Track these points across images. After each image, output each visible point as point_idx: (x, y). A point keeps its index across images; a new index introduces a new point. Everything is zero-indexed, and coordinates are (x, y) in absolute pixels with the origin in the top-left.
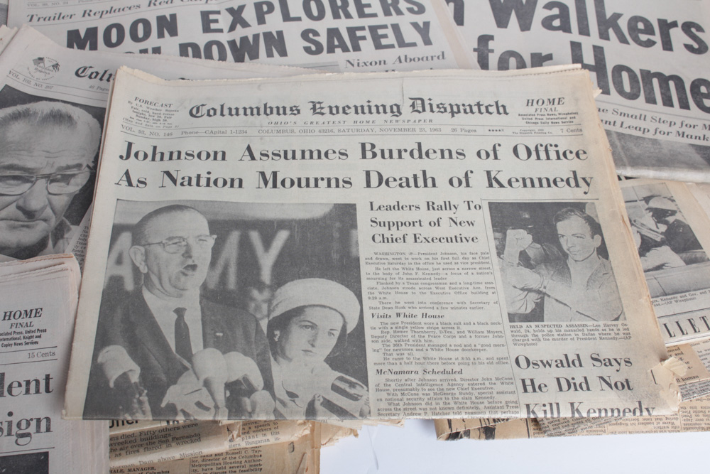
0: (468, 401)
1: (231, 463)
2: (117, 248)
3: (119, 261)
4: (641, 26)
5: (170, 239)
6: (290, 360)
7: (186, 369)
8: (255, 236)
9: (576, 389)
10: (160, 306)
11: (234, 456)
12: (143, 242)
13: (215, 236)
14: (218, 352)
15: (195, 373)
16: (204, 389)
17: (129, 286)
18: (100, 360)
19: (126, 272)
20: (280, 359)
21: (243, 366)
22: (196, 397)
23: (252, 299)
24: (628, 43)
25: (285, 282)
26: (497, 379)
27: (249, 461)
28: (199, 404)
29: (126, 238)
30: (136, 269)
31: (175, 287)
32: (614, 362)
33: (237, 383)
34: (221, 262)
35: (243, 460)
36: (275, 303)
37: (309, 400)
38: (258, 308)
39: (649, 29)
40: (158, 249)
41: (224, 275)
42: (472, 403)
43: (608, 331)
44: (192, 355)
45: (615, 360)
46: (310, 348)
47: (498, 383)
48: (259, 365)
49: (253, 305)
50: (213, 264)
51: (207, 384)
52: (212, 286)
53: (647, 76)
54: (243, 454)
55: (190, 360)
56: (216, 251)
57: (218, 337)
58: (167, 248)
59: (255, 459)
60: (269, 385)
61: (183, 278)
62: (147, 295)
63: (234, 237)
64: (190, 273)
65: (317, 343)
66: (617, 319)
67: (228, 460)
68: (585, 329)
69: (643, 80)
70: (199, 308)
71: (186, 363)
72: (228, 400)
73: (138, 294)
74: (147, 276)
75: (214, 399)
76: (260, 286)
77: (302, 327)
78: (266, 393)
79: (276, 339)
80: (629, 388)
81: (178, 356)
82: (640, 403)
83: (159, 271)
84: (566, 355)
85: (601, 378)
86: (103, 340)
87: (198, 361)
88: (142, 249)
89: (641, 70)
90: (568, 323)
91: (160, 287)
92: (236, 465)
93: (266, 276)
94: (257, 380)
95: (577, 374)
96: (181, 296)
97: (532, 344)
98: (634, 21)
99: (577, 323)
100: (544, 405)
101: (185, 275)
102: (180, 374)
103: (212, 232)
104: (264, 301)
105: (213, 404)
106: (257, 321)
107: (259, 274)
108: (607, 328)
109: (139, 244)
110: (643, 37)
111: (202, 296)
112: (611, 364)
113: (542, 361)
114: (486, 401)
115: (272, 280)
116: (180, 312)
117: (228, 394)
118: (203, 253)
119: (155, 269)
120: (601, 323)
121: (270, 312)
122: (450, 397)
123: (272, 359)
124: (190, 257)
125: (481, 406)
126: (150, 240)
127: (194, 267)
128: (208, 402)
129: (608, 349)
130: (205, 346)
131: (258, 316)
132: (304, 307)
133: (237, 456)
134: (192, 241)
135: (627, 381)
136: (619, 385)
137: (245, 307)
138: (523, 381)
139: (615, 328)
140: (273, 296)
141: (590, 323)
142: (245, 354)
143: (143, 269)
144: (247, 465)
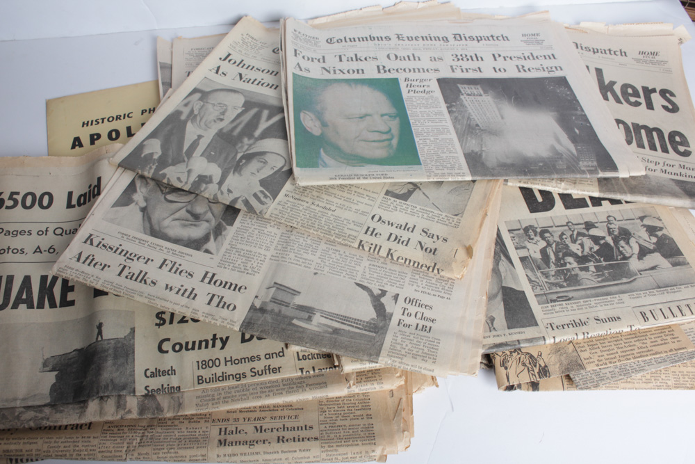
0: (327, 227)
1: (348, 404)
2: (189, 99)
3: (186, 105)
4: (630, 91)
5: (219, 104)
6: (241, 175)
7: (184, 161)
8: (266, 113)
9: (398, 243)
10: (191, 132)
11: (350, 399)
12: (205, 101)
13: (243, 109)
14: (206, 160)
15: (187, 165)
16: (186, 173)
17: (183, 117)
18: (145, 143)
19: (186, 111)
20: (236, 174)
21: (214, 171)
22: (180, 175)
23: (242, 142)
24: (622, 103)
25: (266, 138)
26: (353, 221)
27: (361, 403)
28: (179, 179)
29: (198, 96)
30: (192, 111)
31: (206, 125)
32: (435, 237)
33: (206, 177)
34: (238, 121)
35: (357, 402)
36: (253, 146)
37: (237, 196)
38: (242, 147)
39: (636, 94)
40: (210, 106)
41: (235, 127)
42: (329, 228)
43: (445, 220)
44: (191, 156)
45: (438, 236)
46: (256, 172)
47: (352, 224)
48: (222, 173)
49: (240, 145)
50: (233, 121)
51: (189, 172)
52: (225, 131)
53: (637, 128)
54: (356, 398)
55: (189, 159)
56: (239, 116)
57: (211, 154)
58: (215, 107)
59: (366, 401)
60: (221, 183)
61: (213, 123)
62: (189, 125)
63: (254, 111)
64: (218, 122)
65: (261, 172)
66: (456, 215)
67: (345, 402)
68: (431, 214)
69: (634, 131)
70: (211, 138)
71: (186, 159)
72: (195, 182)
73: (185, 122)
74: (196, 116)
75: (188, 179)
76: (250, 136)
77: (259, 161)
78: (217, 186)
79: (241, 164)
80: (434, 254)
81: (184, 155)
82: (435, 264)
83: (203, 116)
84: (407, 224)
85: (420, 243)
86: (153, 135)
87: (192, 161)
88: (202, 103)
89: (632, 123)
90: (422, 207)
91: (198, 122)
92: (352, 405)
93: (257, 133)
94: (216, 179)
95: (405, 235)
96: (206, 130)
97: (390, 211)
98: (625, 87)
99: (428, 209)
100: (372, 244)
101: (215, 121)
102: (179, 162)
103: (243, 106)
104: (247, 145)
105: (186, 180)
106: (237, 153)
107: (254, 131)
108: (446, 218)
109: (202, 101)
110: (633, 99)
111: (217, 134)
112: (432, 237)
113: (389, 222)
114: (337, 230)
115: (259, 136)
116: (200, 137)
117: (197, 179)
118: (231, 115)
119: (202, 114)
120: (444, 214)
121: (247, 150)
122: (318, 221)
123: (232, 172)
124: (223, 115)
125: (333, 232)
126: (209, 101)
127: (222, 120)
128: (184, 179)
129: (436, 229)
130: (201, 156)
131: (239, 151)
132: (268, 152)
133: (352, 399)
134: (229, 108)
135: (436, 249)
136: (428, 250)
137: (235, 145)
138: (369, 228)
139: (451, 220)
140: (254, 143)
141: (436, 212)
142: (219, 166)
143: (196, 112)
144: (360, 406)
